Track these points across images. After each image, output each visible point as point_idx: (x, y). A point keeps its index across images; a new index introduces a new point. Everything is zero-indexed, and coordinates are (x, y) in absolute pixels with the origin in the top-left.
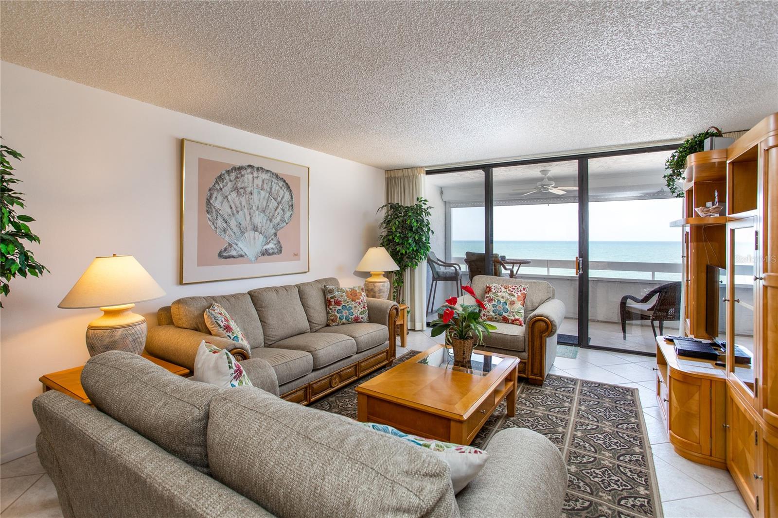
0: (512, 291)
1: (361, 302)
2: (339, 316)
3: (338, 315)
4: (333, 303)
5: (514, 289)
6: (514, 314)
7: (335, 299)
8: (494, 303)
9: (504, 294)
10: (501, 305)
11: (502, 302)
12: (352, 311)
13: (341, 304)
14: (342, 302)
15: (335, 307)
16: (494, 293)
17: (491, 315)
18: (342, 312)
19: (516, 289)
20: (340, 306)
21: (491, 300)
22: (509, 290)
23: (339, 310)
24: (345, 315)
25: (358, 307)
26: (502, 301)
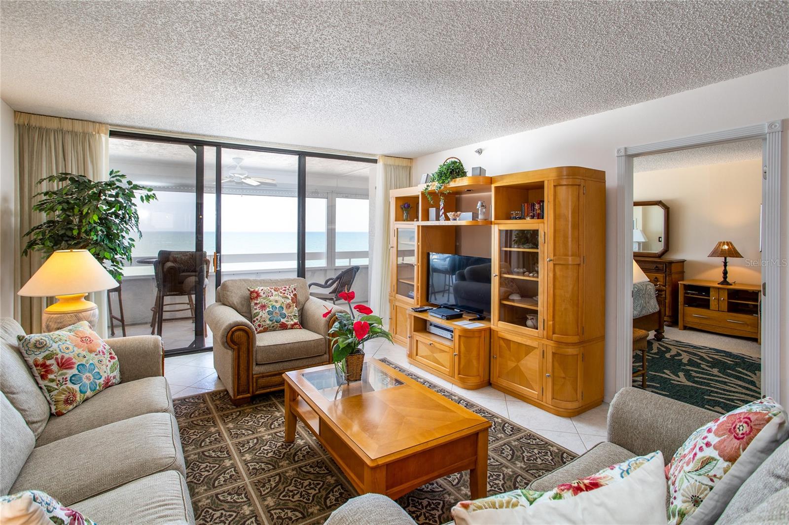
0: (284, 293)
1: (104, 351)
2: (78, 389)
3: (76, 387)
4: (55, 368)
5: (285, 290)
6: (293, 318)
7: (57, 359)
8: (268, 309)
9: (277, 298)
10: (277, 311)
11: (278, 307)
12: (96, 370)
13: (73, 364)
14: (74, 360)
15: (61, 375)
16: (264, 299)
17: (268, 324)
18: (81, 379)
19: (287, 290)
20: (71, 368)
21: (263, 307)
22: (281, 293)
23: (74, 375)
24: (88, 382)
25: (104, 359)
26: (278, 305)
